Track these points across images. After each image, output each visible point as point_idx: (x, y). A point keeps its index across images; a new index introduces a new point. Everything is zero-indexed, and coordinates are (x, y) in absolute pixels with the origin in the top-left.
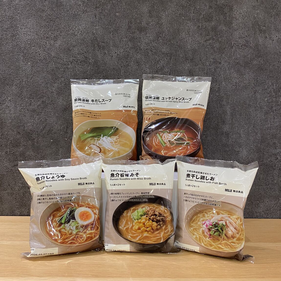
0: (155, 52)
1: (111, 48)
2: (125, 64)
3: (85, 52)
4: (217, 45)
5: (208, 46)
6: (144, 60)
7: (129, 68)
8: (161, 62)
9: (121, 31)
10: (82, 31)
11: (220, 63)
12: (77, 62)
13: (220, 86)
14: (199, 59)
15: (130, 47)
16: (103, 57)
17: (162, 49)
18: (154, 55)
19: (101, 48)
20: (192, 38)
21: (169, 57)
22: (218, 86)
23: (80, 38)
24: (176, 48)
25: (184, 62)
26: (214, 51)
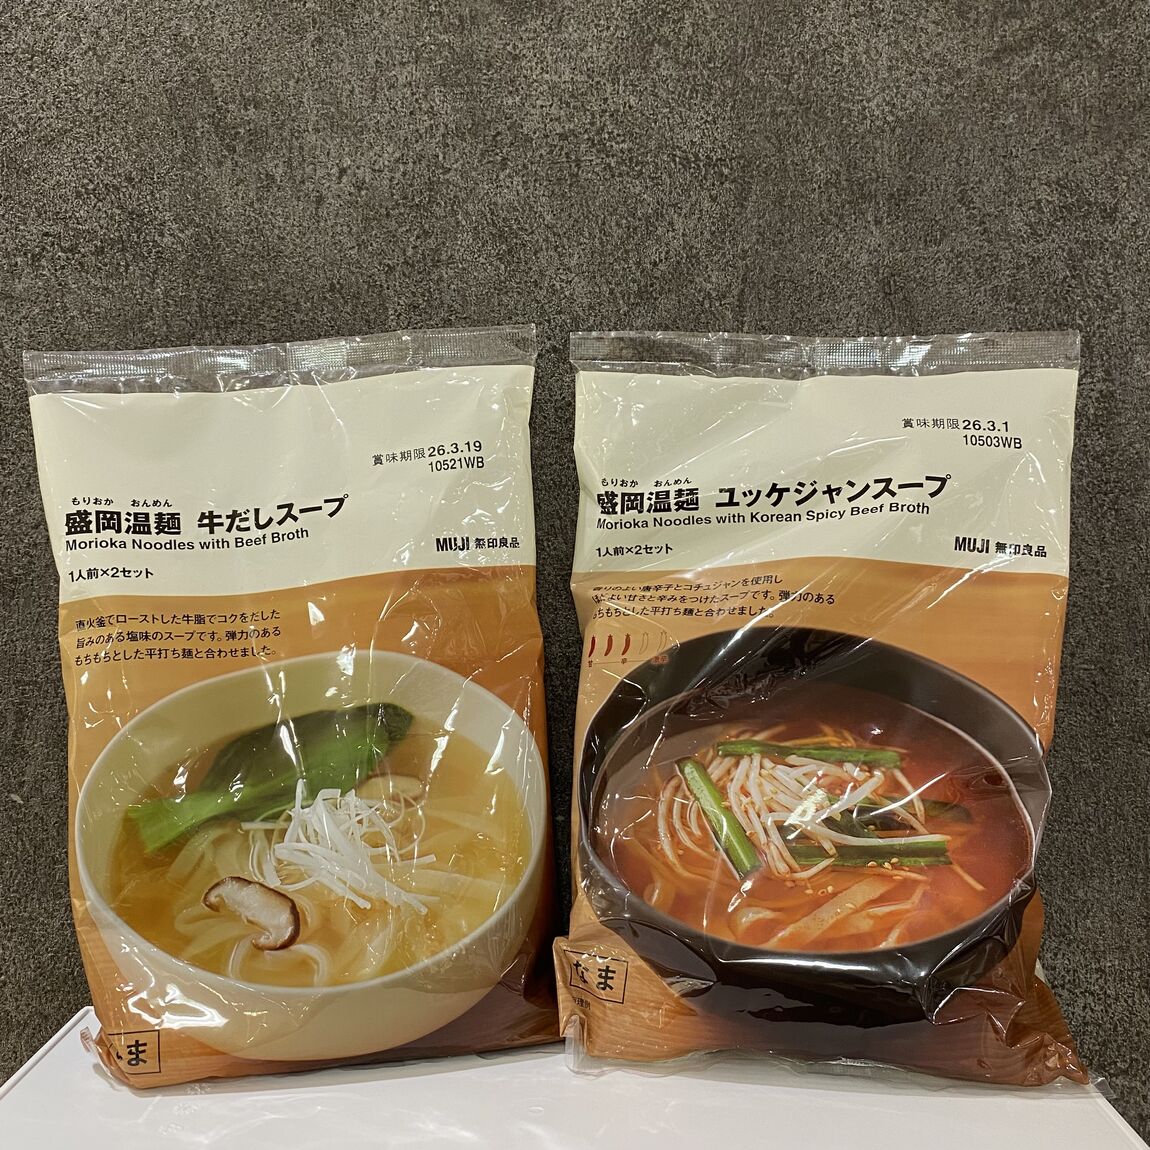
0: (630, 150)
1: (312, 138)
2: (415, 247)
3: (130, 179)
4: (1084, 83)
5: (1019, 91)
6: (548, 218)
7: (441, 279)
8: (671, 224)
9: (377, 14)
10: (103, 32)
11: (1110, 215)
12: (73, 250)
14: (951, 189)
15: (442, 129)
16: (252, 205)
17: (677, 130)
18: (620, 175)
19: (240, 148)
20: (896, 42)
21: (727, 185)
22: (1098, 386)
23: (91, 82)
24: (782, 122)
25: (841, 218)
26: (1066, 127)
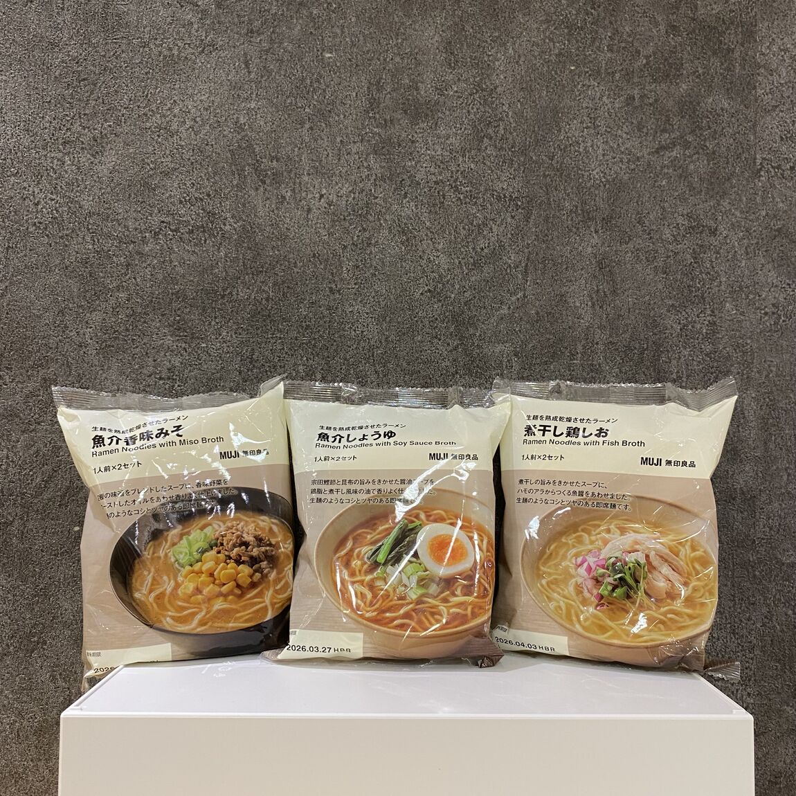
0: (470, 191)
1: (306, 178)
2: (358, 236)
3: (209, 195)
4: (699, 166)
5: (668, 169)
6: (428, 224)
7: (371, 252)
8: (491, 229)
9: (342, 116)
10: (198, 119)
11: (713, 232)
12: (176, 230)
13: (715, 316)
14: (634, 216)
15: (374, 177)
16: (273, 211)
17: (495, 182)
18: (466, 203)
19: (268, 182)
20: (607, 142)
21: (520, 210)
22: (708, 318)
23: (190, 144)
24: (548, 179)
25: (578, 229)
26: (691, 188)
